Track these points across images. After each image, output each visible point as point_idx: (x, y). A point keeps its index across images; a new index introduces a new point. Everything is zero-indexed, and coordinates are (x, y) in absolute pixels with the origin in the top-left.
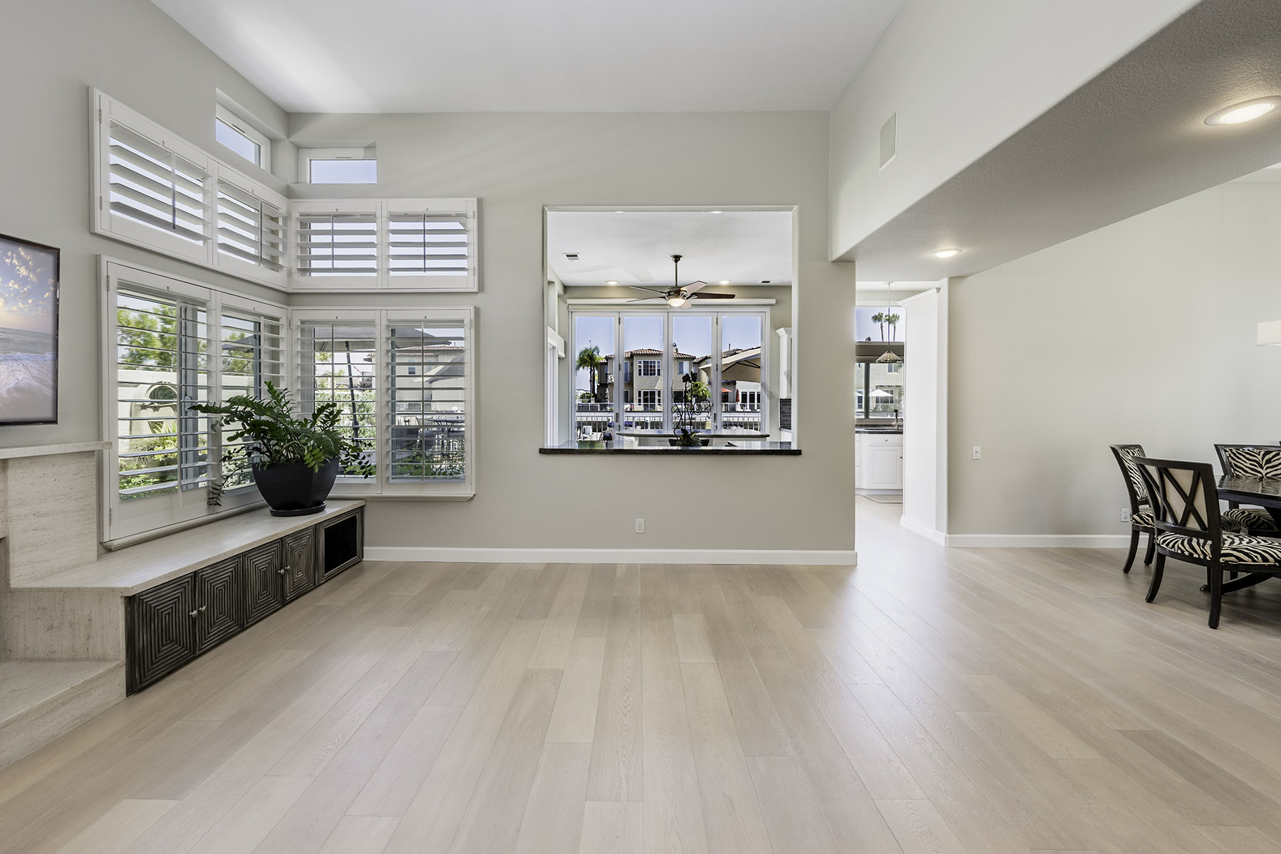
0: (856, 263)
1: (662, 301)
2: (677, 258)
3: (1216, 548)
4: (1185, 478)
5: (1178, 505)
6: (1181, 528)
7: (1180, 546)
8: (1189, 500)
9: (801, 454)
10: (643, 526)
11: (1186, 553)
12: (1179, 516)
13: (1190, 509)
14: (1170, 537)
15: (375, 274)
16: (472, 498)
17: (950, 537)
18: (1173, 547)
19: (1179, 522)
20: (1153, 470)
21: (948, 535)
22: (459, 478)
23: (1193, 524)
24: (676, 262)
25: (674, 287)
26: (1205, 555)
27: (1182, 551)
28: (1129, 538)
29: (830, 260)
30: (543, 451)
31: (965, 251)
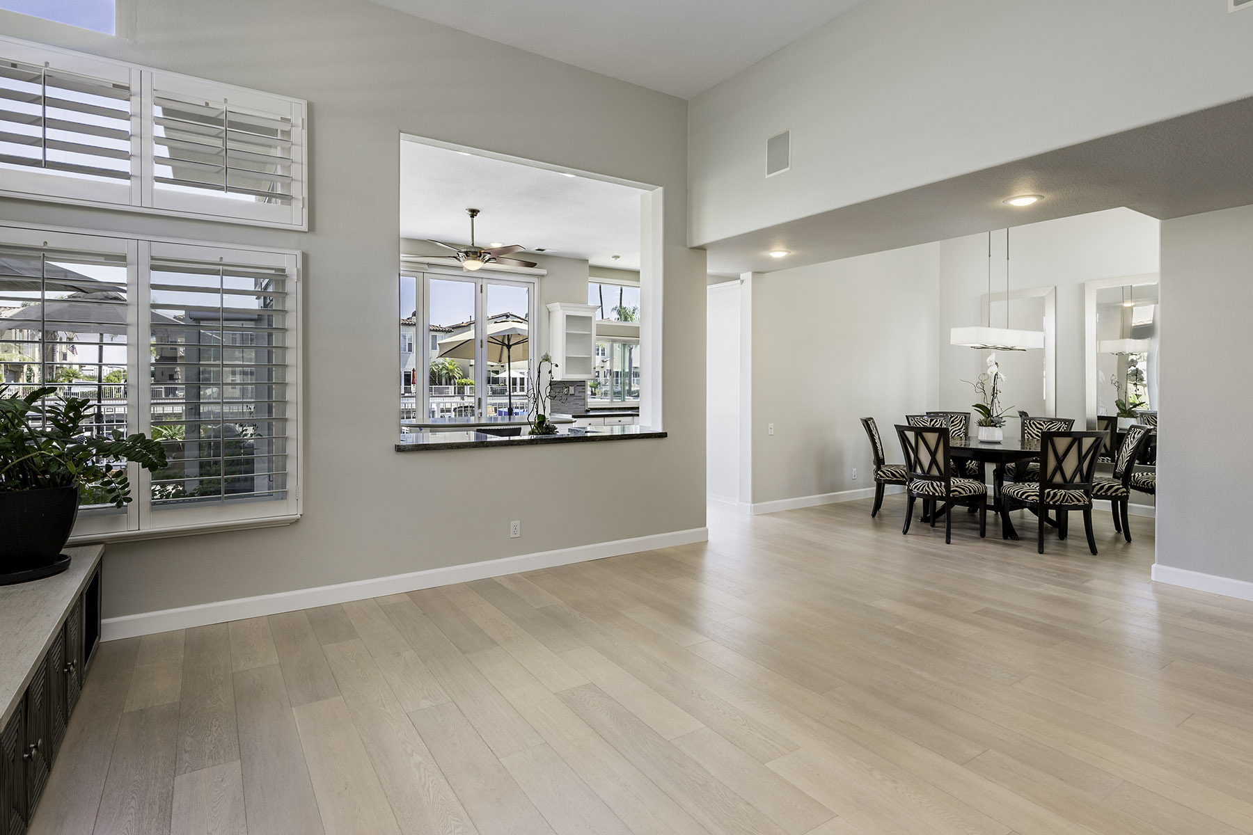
0: (708, 252)
1: (454, 262)
2: (474, 213)
3: (948, 487)
4: (932, 438)
5: (925, 457)
6: (926, 476)
7: (927, 489)
8: (933, 454)
9: (667, 436)
10: (518, 529)
11: (931, 493)
12: (926, 466)
13: (934, 462)
14: (920, 483)
15: (127, 183)
16: (297, 521)
17: (754, 507)
18: (922, 490)
19: (926, 472)
20: (911, 435)
21: (753, 505)
22: (253, 496)
23: (935, 472)
24: (472, 216)
25: (470, 247)
26: (942, 493)
27: (928, 492)
28: (873, 490)
29: (689, 246)
30: (399, 449)
31: (793, 253)
